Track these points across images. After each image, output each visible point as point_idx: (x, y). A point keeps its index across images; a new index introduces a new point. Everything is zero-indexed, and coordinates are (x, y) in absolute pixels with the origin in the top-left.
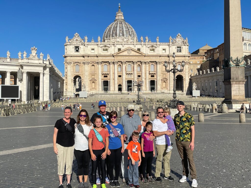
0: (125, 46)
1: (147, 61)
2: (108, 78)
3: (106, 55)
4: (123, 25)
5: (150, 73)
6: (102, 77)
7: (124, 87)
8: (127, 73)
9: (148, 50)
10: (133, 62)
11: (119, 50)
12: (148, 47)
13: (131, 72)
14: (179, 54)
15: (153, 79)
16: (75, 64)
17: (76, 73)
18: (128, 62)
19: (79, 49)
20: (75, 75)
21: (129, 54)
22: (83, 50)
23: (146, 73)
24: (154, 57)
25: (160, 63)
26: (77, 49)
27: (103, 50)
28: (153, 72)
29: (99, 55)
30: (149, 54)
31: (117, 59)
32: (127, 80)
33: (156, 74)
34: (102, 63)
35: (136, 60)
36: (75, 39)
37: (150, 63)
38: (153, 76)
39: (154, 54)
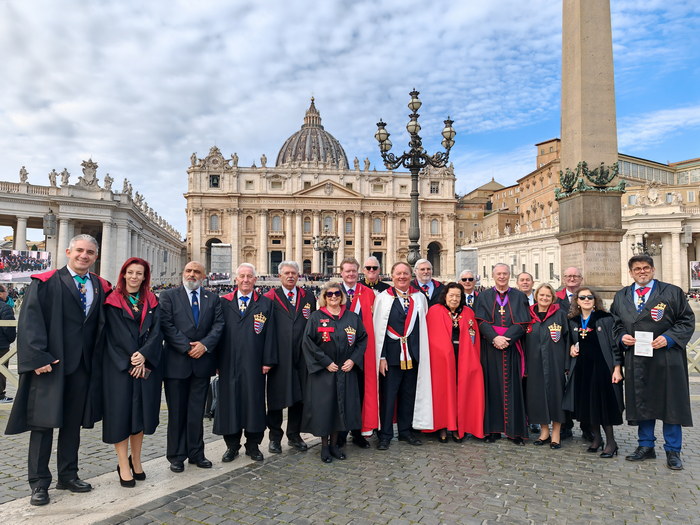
0: (320, 176)
1: (367, 210)
2: (283, 246)
3: (279, 195)
4: (320, 137)
5: (373, 236)
6: (268, 243)
7: (316, 266)
9: (370, 187)
10: (335, 211)
11: (307, 184)
12: (370, 181)
13: (333, 233)
14: (435, 197)
15: (377, 248)
16: (211, 214)
17: (212, 234)
18: (327, 212)
19: (218, 181)
20: (209, 238)
21: (329, 195)
22: (227, 182)
23: (362, 237)
24: (381, 203)
25: (395, 216)
26: (215, 181)
27: (271, 184)
28: (378, 234)
29: (262, 194)
30: (372, 195)
31: (302, 205)
32: (322, 251)
33: (384, 239)
34: (269, 213)
35: (343, 207)
36: (211, 160)
37: (372, 215)
38: (377, 244)
39: (382, 195)
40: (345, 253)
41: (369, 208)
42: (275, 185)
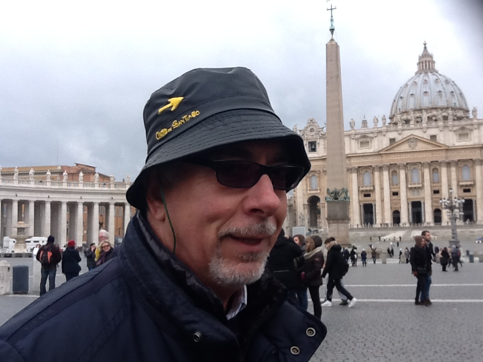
0: (404, 132)
1: (453, 159)
2: (373, 199)
3: (367, 153)
5: (461, 184)
6: (360, 197)
7: (405, 217)
8: (409, 186)
9: (455, 137)
10: (420, 163)
11: (392, 140)
12: (455, 131)
13: (419, 184)
15: (467, 196)
16: (310, 175)
17: (312, 192)
18: (412, 165)
19: (315, 146)
20: (310, 196)
21: (413, 148)
22: (323, 147)
24: (467, 151)
26: (312, 146)
27: (359, 144)
28: (467, 181)
29: (352, 154)
30: (457, 144)
31: (387, 161)
32: (410, 202)
33: (473, 185)
34: (359, 169)
35: (428, 158)
36: (309, 129)
37: (458, 163)
38: (467, 191)
39: (468, 143)
40: (432, 202)
41: (455, 156)
42: (363, 144)
